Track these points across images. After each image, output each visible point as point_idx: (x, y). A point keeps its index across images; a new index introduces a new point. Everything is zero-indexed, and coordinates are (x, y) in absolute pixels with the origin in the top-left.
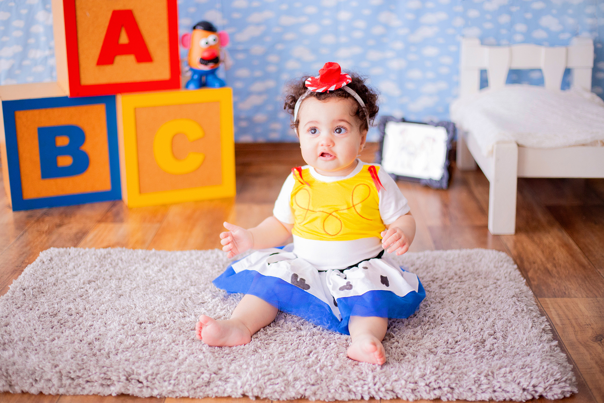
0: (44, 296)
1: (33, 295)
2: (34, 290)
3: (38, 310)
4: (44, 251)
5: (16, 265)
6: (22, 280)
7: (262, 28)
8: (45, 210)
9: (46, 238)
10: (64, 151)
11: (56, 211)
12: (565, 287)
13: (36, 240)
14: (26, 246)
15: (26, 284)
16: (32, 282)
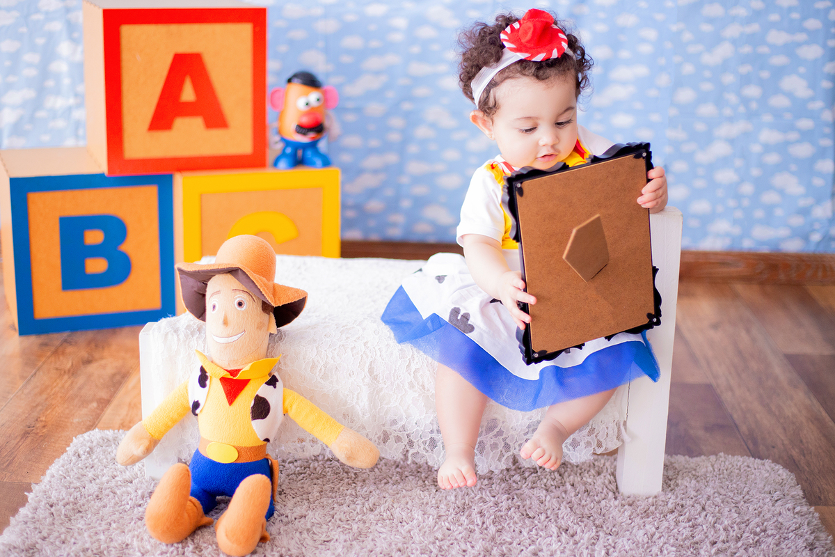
0: (82, 517)
1: (66, 516)
2: (67, 506)
3: (75, 543)
4: (79, 436)
5: (28, 424)
6: (48, 487)
7: (383, 78)
8: (65, 335)
9: (69, 382)
10: (95, 251)
11: (83, 337)
13: (55, 384)
14: (41, 393)
15: (54, 496)
16: (64, 493)
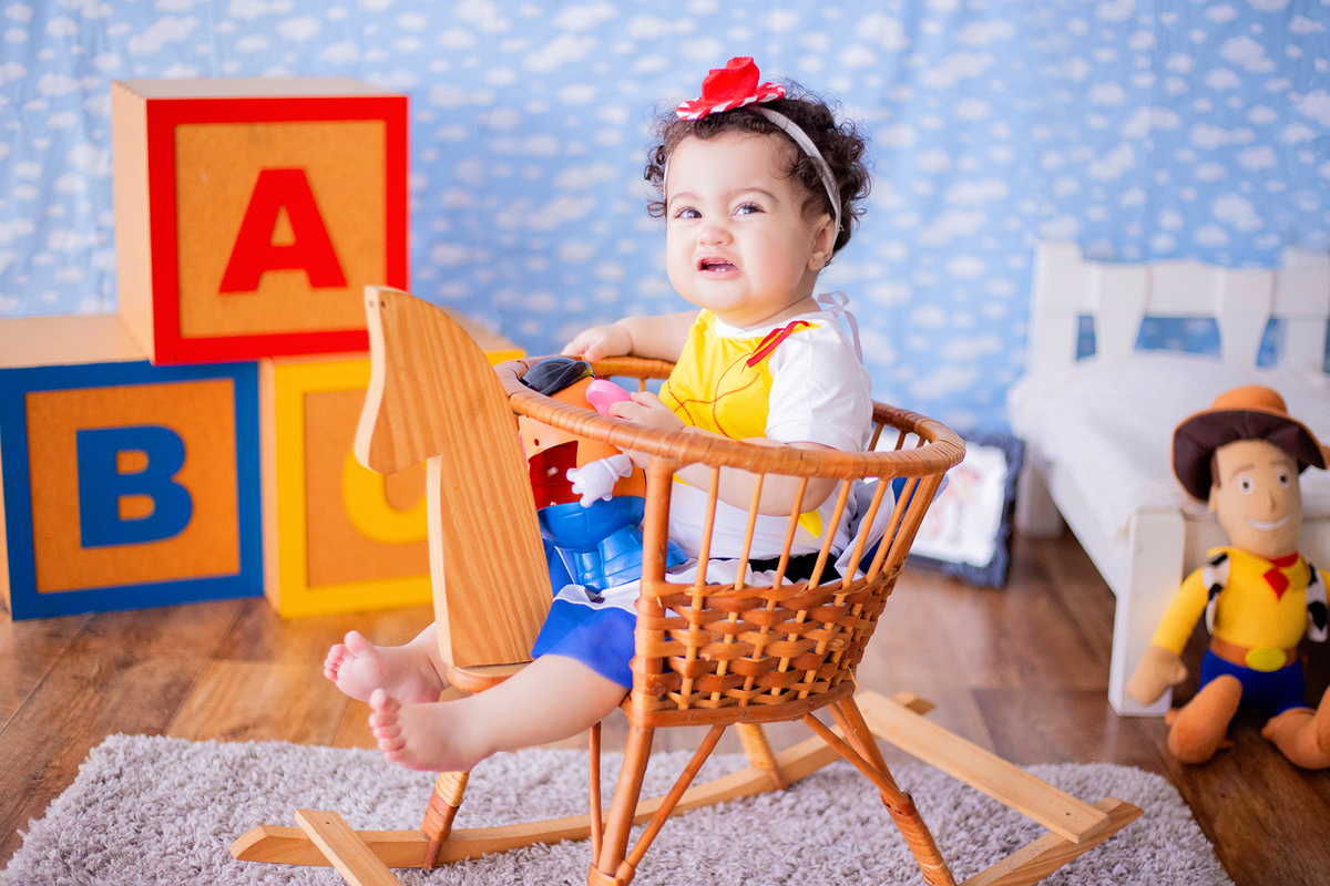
5: (32, 772)
7: (589, 203)
8: (87, 617)
9: (96, 700)
10: (135, 485)
11: (115, 623)
12: (1301, 865)
13: (73, 704)
14: (51, 718)
